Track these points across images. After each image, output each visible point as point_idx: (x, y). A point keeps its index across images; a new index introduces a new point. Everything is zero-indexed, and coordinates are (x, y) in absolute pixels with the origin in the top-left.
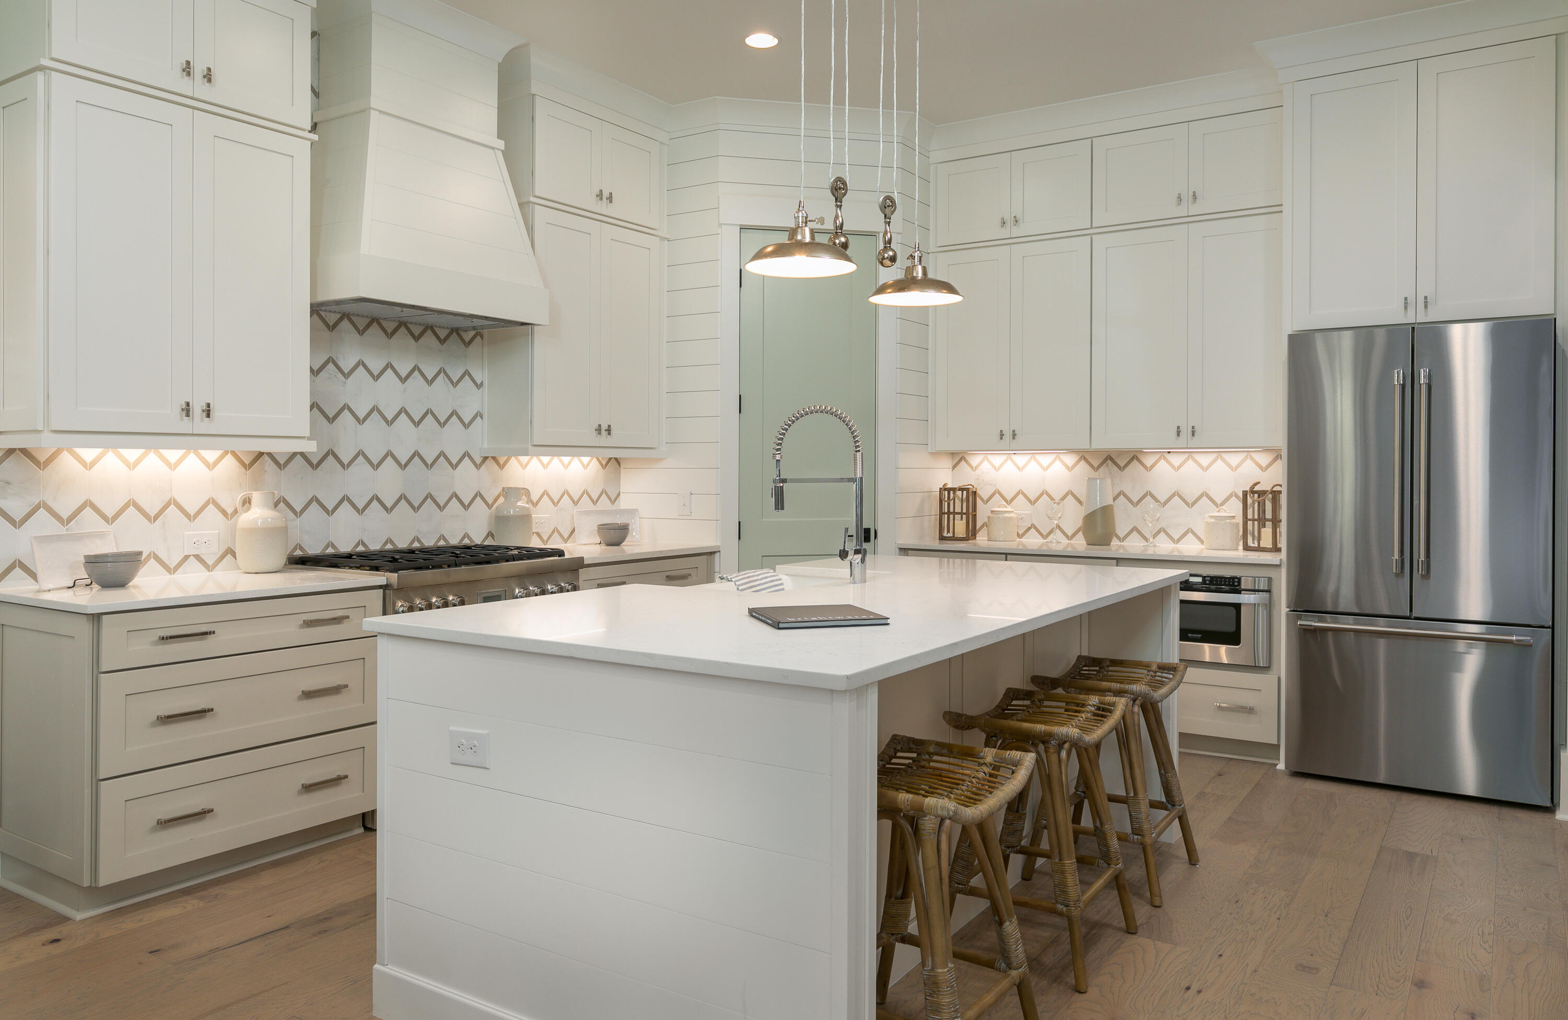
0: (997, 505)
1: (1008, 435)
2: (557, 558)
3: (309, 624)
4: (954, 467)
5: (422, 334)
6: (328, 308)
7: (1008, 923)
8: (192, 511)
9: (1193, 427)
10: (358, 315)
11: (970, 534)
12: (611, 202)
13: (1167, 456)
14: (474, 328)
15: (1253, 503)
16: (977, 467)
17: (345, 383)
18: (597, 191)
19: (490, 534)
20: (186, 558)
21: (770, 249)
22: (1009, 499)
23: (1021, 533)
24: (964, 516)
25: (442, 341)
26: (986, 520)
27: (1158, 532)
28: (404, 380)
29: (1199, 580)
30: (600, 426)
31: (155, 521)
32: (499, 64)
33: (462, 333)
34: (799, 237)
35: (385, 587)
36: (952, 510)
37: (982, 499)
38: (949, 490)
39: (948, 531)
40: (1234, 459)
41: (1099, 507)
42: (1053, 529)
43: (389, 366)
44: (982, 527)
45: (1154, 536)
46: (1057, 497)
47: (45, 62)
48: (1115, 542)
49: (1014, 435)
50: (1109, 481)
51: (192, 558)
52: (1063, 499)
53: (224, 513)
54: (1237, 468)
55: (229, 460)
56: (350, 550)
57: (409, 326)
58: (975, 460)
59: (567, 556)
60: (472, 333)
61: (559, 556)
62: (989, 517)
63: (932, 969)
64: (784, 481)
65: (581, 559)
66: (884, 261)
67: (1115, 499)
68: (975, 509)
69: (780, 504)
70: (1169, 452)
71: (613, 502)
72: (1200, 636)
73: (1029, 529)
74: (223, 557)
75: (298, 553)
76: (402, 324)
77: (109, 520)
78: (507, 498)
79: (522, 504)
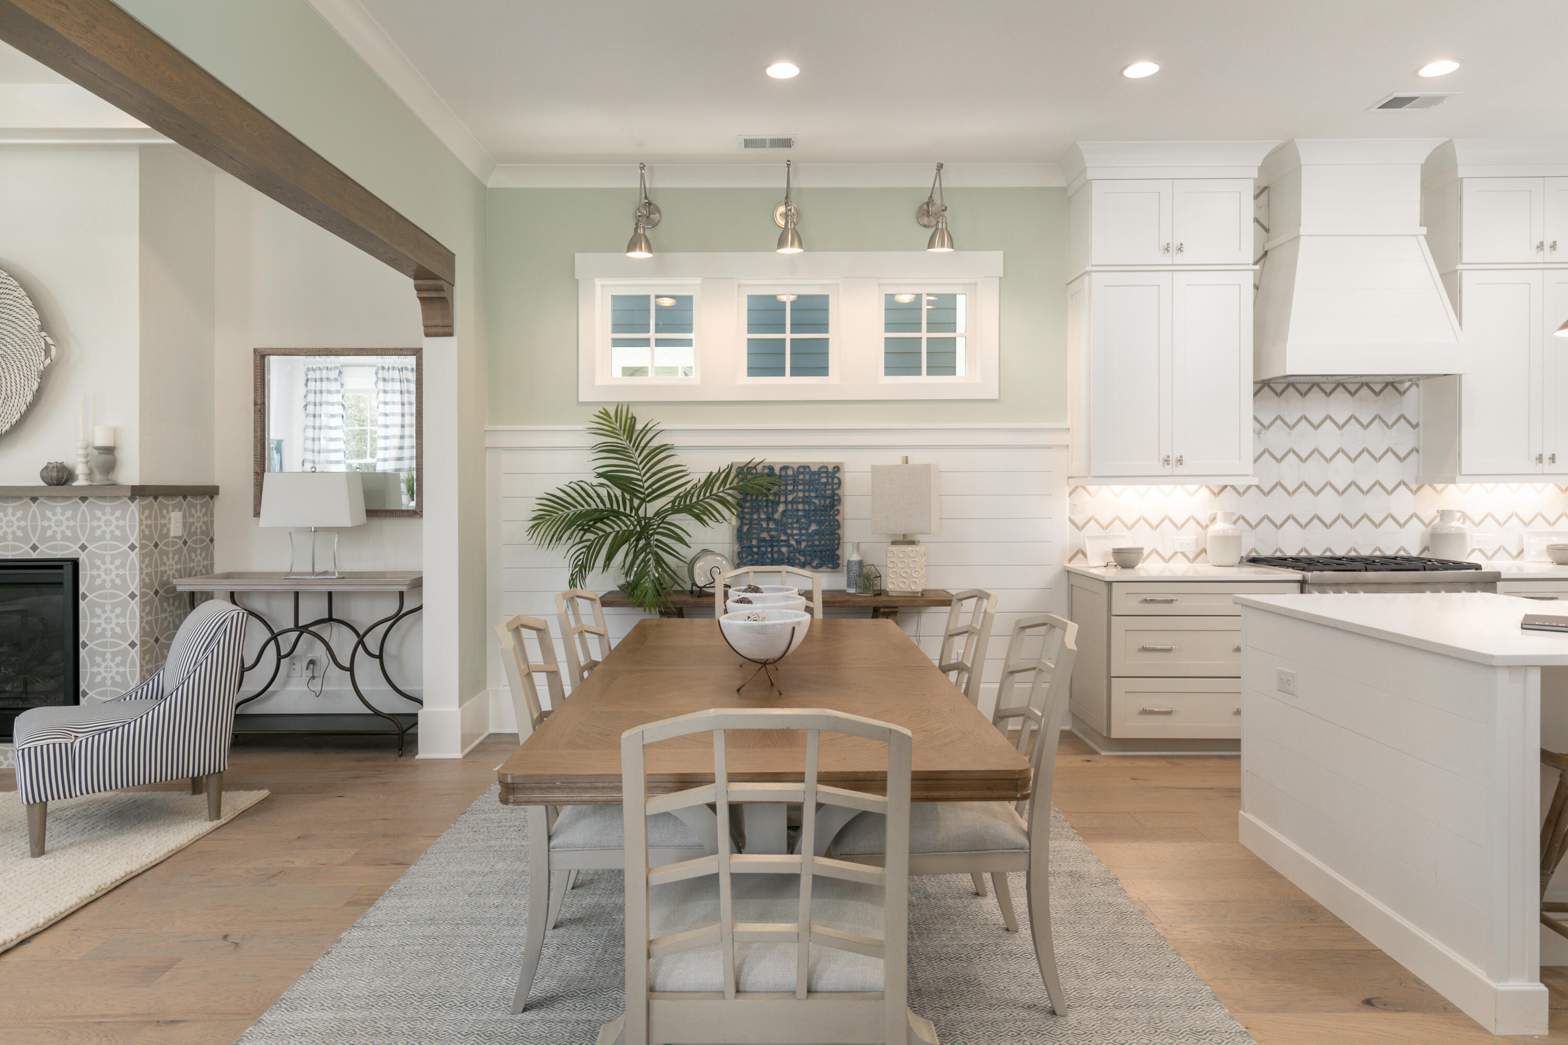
2: (1474, 571)
5: (1358, 391)
6: (1277, 381)
8: (1179, 524)
10: (1300, 383)
17: (1290, 433)
19: (1426, 549)
20: (1176, 553)
25: (1378, 394)
28: (1341, 427)
30: (1541, 455)
31: (1156, 529)
32: (1423, 164)
33: (1397, 386)
35: (1303, 582)
43: (1328, 417)
47: (1088, 268)
51: (1179, 554)
53: (1200, 525)
55: (1204, 492)
56: (1295, 554)
57: (1346, 385)
59: (1484, 570)
60: (1406, 385)
61: (1476, 569)
65: (1499, 573)
74: (1199, 555)
75: (1254, 555)
76: (1340, 386)
77: (1130, 528)
78: (1441, 519)
79: (1454, 524)
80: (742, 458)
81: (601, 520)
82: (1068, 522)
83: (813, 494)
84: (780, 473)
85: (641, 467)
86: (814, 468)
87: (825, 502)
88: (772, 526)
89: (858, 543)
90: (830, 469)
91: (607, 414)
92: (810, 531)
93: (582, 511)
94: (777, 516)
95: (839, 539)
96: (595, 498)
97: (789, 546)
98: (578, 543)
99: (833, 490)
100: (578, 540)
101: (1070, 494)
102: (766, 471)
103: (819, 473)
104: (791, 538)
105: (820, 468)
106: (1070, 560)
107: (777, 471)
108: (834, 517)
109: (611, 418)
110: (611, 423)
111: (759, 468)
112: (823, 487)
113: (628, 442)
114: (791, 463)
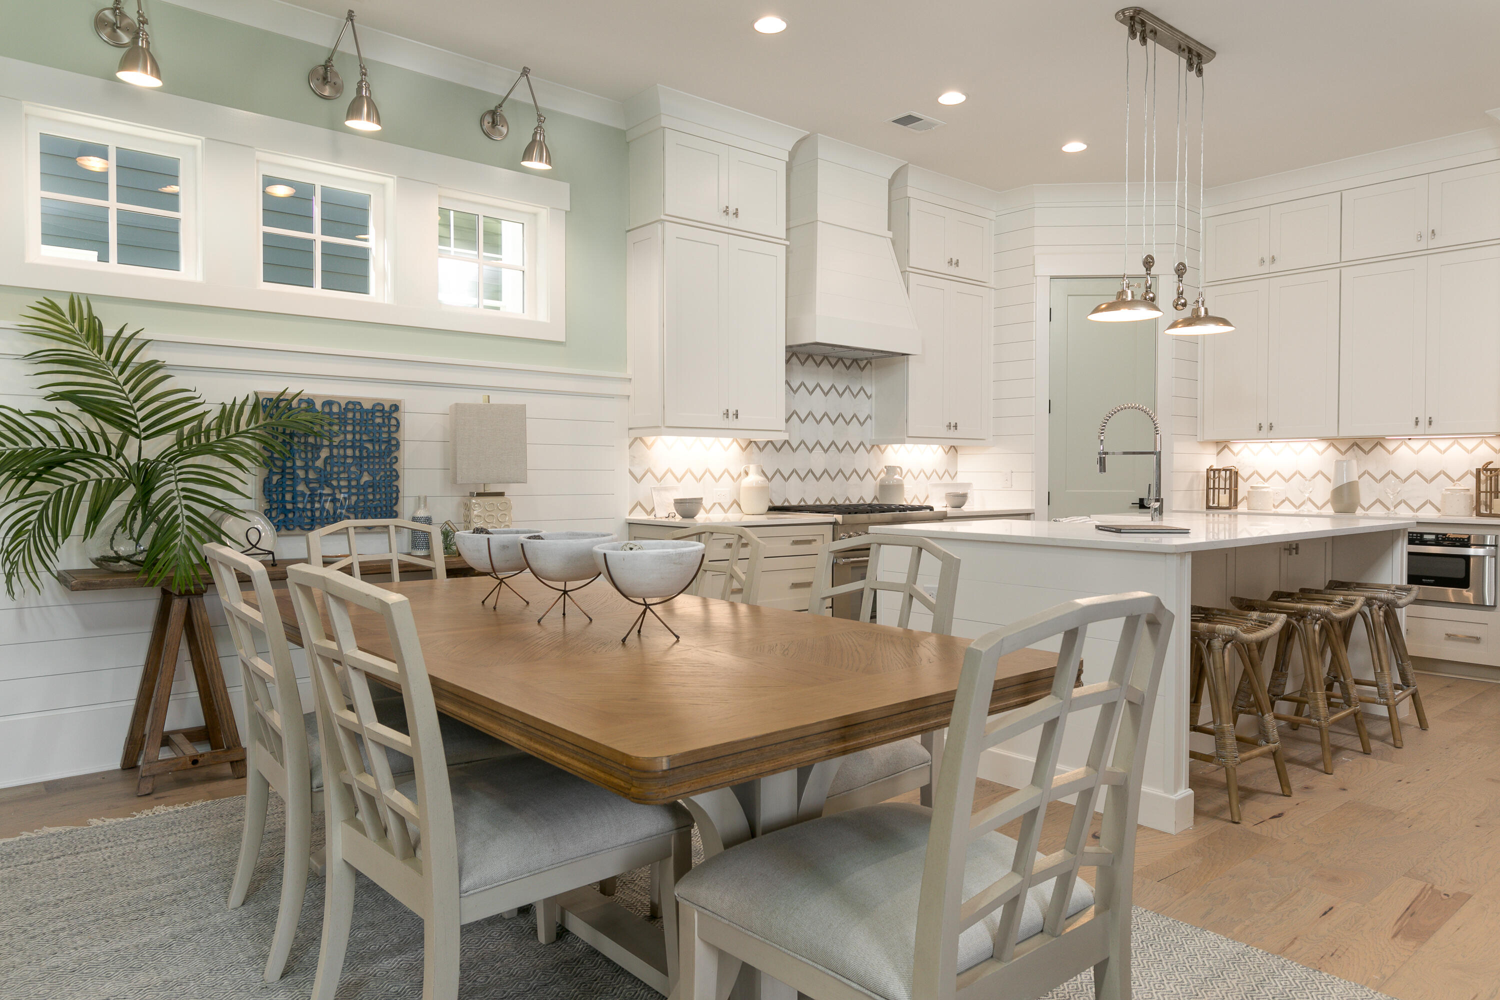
0: (1255, 481)
1: (1265, 427)
2: (928, 511)
3: (796, 543)
4: (1218, 454)
5: (836, 364)
7: (1267, 715)
8: (717, 477)
9: (1430, 418)
11: (1233, 505)
12: (957, 266)
13: (1409, 442)
14: (866, 359)
15: (1487, 479)
16: (1238, 453)
18: (948, 259)
19: (876, 498)
20: (715, 504)
21: (1103, 306)
22: (1266, 478)
23: (1276, 504)
24: (1228, 491)
25: (848, 368)
26: (1246, 494)
27: (1400, 503)
28: (826, 394)
29: (1433, 537)
30: (950, 423)
31: (701, 481)
32: (889, 180)
33: (859, 362)
34: (1124, 297)
35: (835, 524)
36: (1217, 486)
37: (1243, 478)
38: (1214, 471)
39: (1214, 503)
40: (1470, 444)
41: (1345, 482)
42: (1304, 501)
43: (818, 385)
44: (1243, 499)
45: (1395, 507)
46: (1308, 476)
47: (663, 217)
48: (1359, 512)
49: (1271, 427)
50: (1354, 462)
51: (719, 505)
52: (1314, 477)
53: (732, 478)
54: (1472, 451)
55: (736, 445)
58: (1236, 447)
59: (935, 510)
60: (865, 362)
61: (931, 510)
62: (1249, 492)
63: (1220, 725)
64: (1106, 453)
65: (946, 512)
66: (1178, 306)
67: (1359, 478)
68: (1236, 486)
69: (1103, 469)
70: (1410, 439)
71: (953, 478)
72: (1433, 581)
73: (1283, 501)
74: (732, 505)
76: (825, 357)
77: (679, 480)
78: (887, 473)
79: (896, 477)
80: (271, 387)
81: (61, 464)
82: (629, 474)
83: (365, 437)
84: (323, 409)
85: (127, 388)
86: (367, 406)
87: (380, 447)
88: (312, 475)
89: (426, 497)
90: (387, 408)
91: (54, 306)
92: (362, 482)
93: (14, 451)
94: (319, 463)
95: (397, 491)
96: (36, 433)
97: (334, 500)
98: (16, 500)
99: (389, 432)
100: (15, 494)
101: (630, 446)
102: (304, 406)
103: (373, 411)
104: (337, 491)
105: (374, 406)
106: (630, 513)
107: (318, 407)
108: (391, 466)
109: (63, 314)
110: (64, 321)
111: (294, 403)
112: (377, 428)
113: (95, 351)
114: (336, 397)
